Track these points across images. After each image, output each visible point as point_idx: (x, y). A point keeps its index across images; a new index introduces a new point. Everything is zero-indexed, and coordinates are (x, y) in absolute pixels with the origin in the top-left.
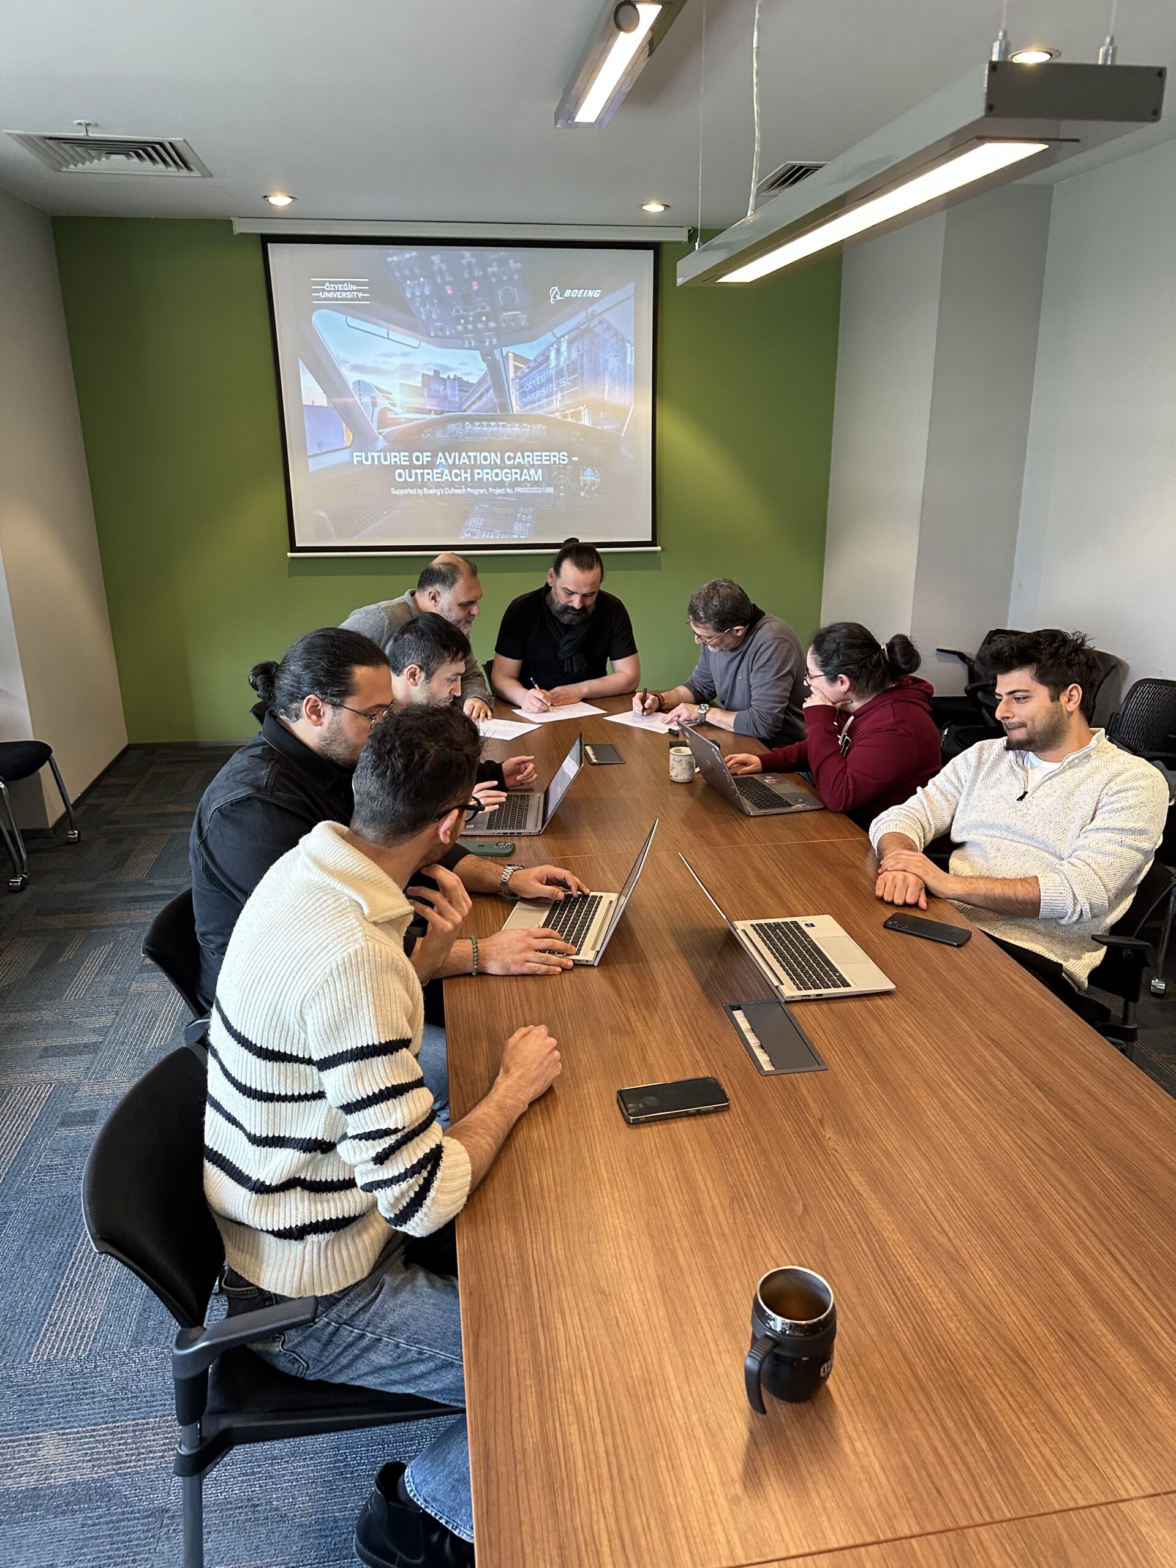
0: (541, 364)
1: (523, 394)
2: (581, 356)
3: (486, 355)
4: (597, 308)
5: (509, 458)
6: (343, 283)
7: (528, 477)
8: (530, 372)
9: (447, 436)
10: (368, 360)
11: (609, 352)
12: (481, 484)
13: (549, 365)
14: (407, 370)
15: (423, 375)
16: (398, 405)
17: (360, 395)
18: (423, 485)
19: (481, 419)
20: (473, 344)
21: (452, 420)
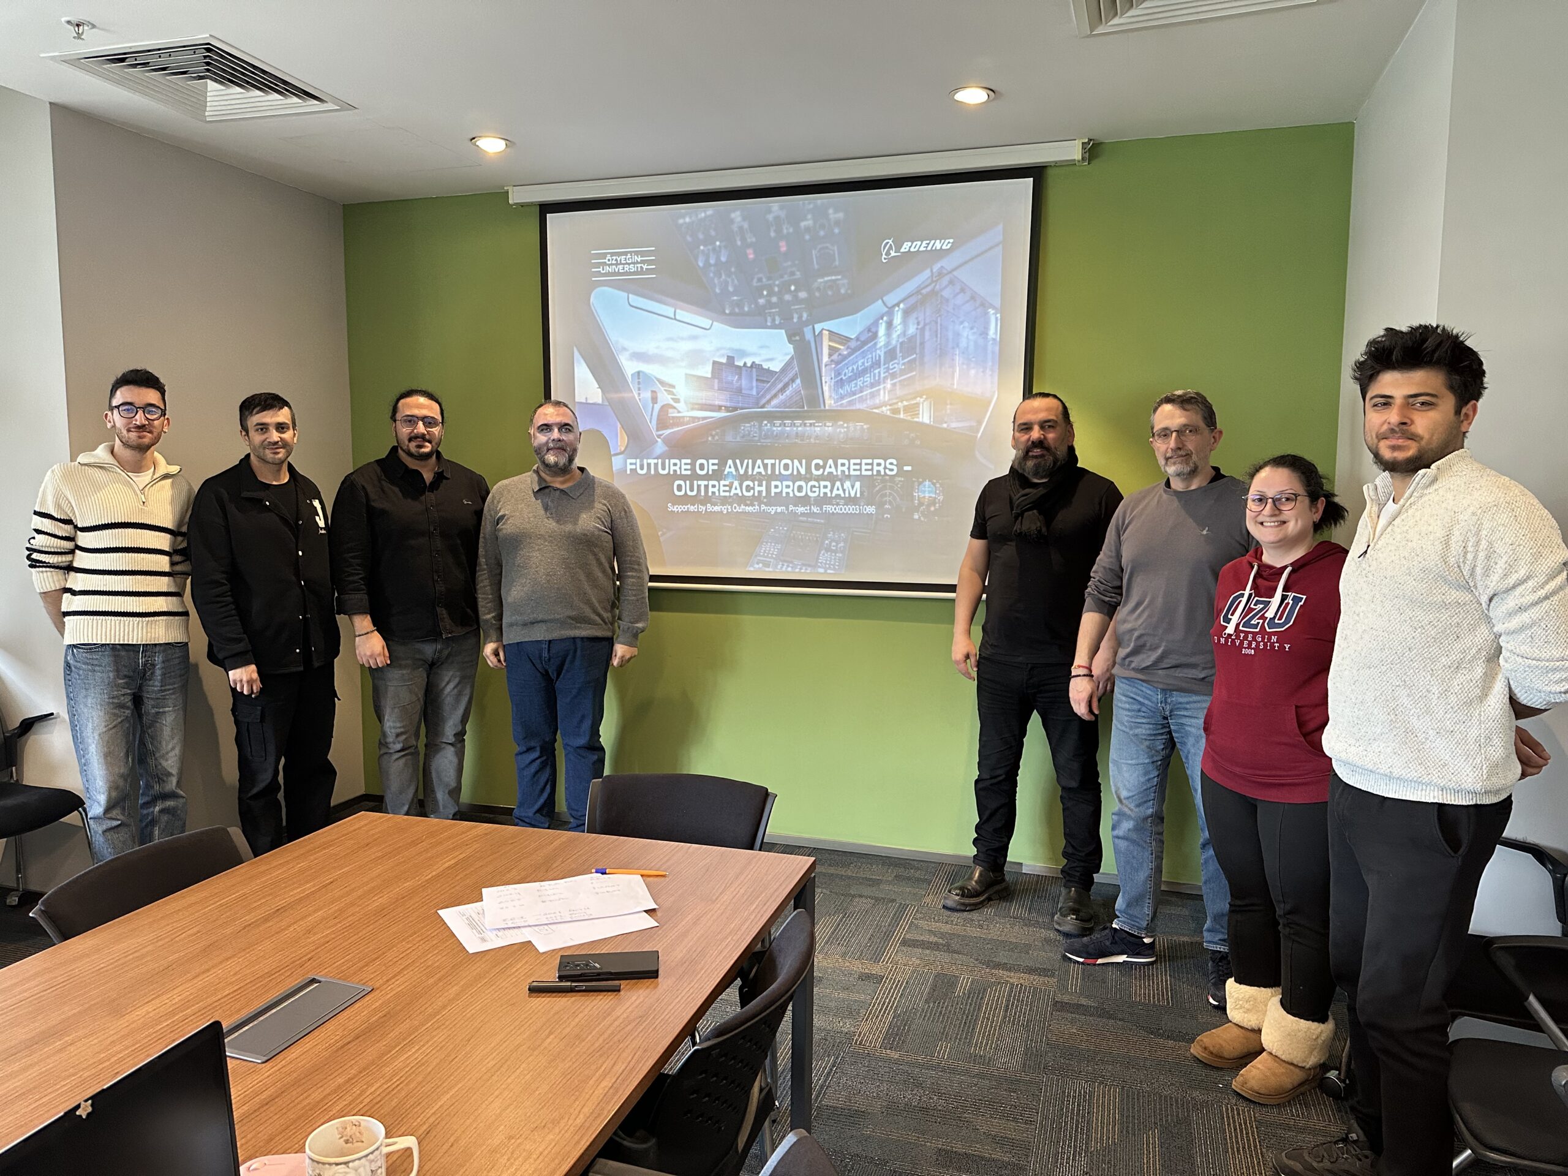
0: (865, 343)
1: (840, 383)
2: (923, 330)
3: (794, 335)
4: (946, 263)
5: (818, 467)
6: (625, 254)
7: (841, 492)
8: (850, 355)
9: (738, 439)
10: (649, 346)
11: (962, 323)
12: (778, 500)
13: (875, 344)
14: (695, 357)
15: (714, 363)
16: (682, 400)
17: (639, 389)
18: (707, 500)
19: (783, 416)
20: (777, 322)
21: (748, 418)
